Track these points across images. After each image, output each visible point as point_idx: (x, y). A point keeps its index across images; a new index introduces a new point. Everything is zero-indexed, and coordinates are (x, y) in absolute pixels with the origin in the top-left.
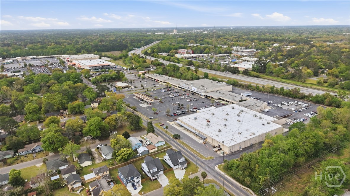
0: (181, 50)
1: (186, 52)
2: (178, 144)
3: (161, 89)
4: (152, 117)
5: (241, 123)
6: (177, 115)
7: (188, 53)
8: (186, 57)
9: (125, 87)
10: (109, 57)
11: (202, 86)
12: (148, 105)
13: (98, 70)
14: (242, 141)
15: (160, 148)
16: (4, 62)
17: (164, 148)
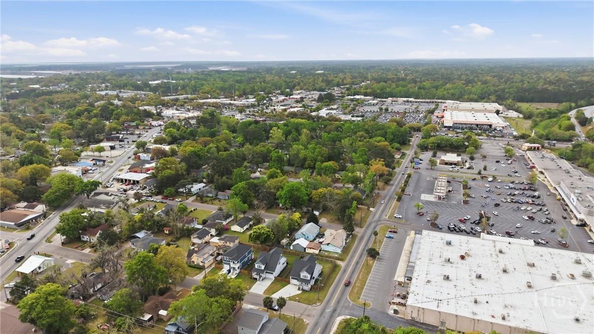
2: (357, 263)
3: (512, 183)
6: (446, 229)
10: (521, 112)
12: (433, 200)
13: (462, 129)
15: (326, 254)
16: (367, 103)
17: (330, 257)
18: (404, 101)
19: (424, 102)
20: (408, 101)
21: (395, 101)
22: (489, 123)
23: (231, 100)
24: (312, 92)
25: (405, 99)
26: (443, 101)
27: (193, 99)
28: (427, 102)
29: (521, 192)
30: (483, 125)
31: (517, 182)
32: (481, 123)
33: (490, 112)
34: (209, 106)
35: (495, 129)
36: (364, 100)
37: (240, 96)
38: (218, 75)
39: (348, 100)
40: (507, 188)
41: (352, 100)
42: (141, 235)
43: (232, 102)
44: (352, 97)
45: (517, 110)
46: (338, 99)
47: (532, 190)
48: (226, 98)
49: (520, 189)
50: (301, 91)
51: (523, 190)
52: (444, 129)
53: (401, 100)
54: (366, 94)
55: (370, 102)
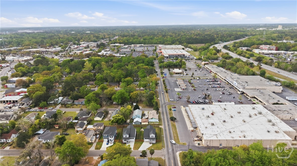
0: (264, 46)
1: (268, 48)
2: (169, 125)
3: (207, 79)
4: (173, 100)
5: (245, 123)
6: (195, 103)
7: (270, 49)
8: (263, 53)
9: (178, 74)
10: (192, 48)
11: (245, 82)
12: (181, 90)
13: (173, 58)
14: (225, 139)
15: (152, 123)
16: (122, 47)
17: (155, 125)
18: (140, 46)
19: (149, 46)
20: (141, 46)
21: (135, 46)
22: (183, 54)
23: (46, 49)
24: (91, 43)
25: (140, 45)
26: (157, 45)
27: (21, 50)
28: (150, 46)
29: (213, 83)
30: (181, 55)
31: (209, 79)
32: (180, 54)
33: (180, 49)
34: (34, 53)
35: (186, 57)
36: (121, 46)
37: (50, 46)
38: (28, 35)
39: (112, 46)
40: (207, 81)
41: (114, 46)
42: (41, 132)
43: (47, 50)
44: (114, 45)
45: (190, 48)
46: (107, 46)
47: (216, 81)
48: (42, 48)
49: (212, 81)
50: (84, 42)
51: (213, 82)
52: (165, 58)
53: (138, 45)
54: (120, 43)
55: (124, 47)
